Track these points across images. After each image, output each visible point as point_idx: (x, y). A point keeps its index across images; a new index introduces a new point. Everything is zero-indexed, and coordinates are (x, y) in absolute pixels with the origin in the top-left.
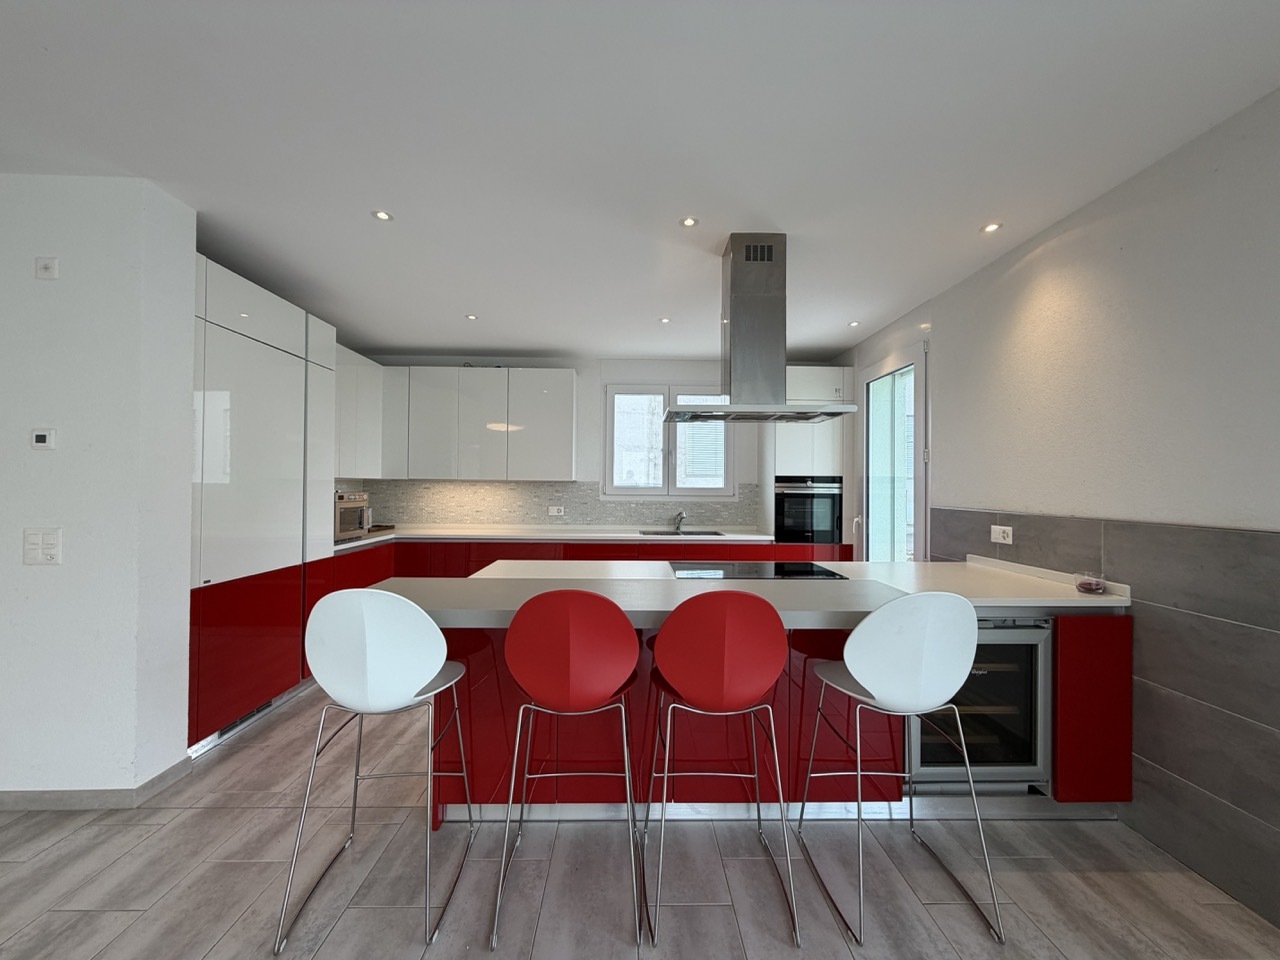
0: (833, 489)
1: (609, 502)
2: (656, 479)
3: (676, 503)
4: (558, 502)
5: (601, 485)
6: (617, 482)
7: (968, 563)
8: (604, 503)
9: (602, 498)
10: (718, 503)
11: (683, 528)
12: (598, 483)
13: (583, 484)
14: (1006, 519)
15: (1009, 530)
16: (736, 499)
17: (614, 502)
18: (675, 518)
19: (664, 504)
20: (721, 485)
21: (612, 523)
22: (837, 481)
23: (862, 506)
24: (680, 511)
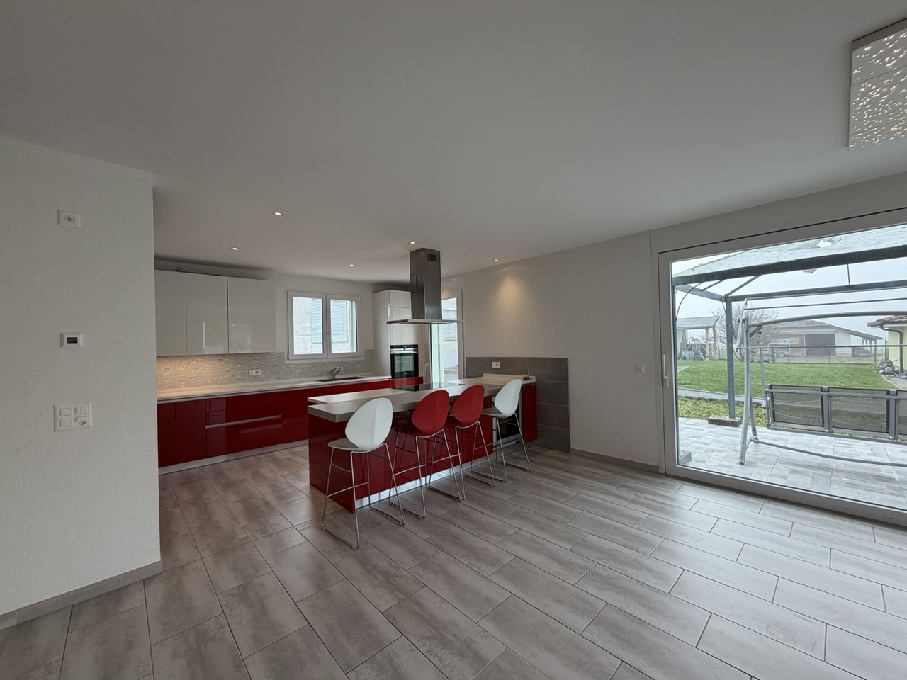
0: (411, 351)
1: (291, 365)
3: (332, 363)
4: (255, 367)
5: (286, 354)
6: (296, 352)
7: (484, 377)
8: (288, 366)
9: (287, 362)
10: (354, 361)
11: (337, 377)
12: (284, 353)
13: (273, 354)
14: (497, 359)
15: (499, 363)
16: (363, 358)
17: (294, 364)
18: (332, 371)
19: (325, 363)
20: (355, 351)
21: (294, 378)
22: (415, 347)
23: (429, 359)
24: (334, 366)
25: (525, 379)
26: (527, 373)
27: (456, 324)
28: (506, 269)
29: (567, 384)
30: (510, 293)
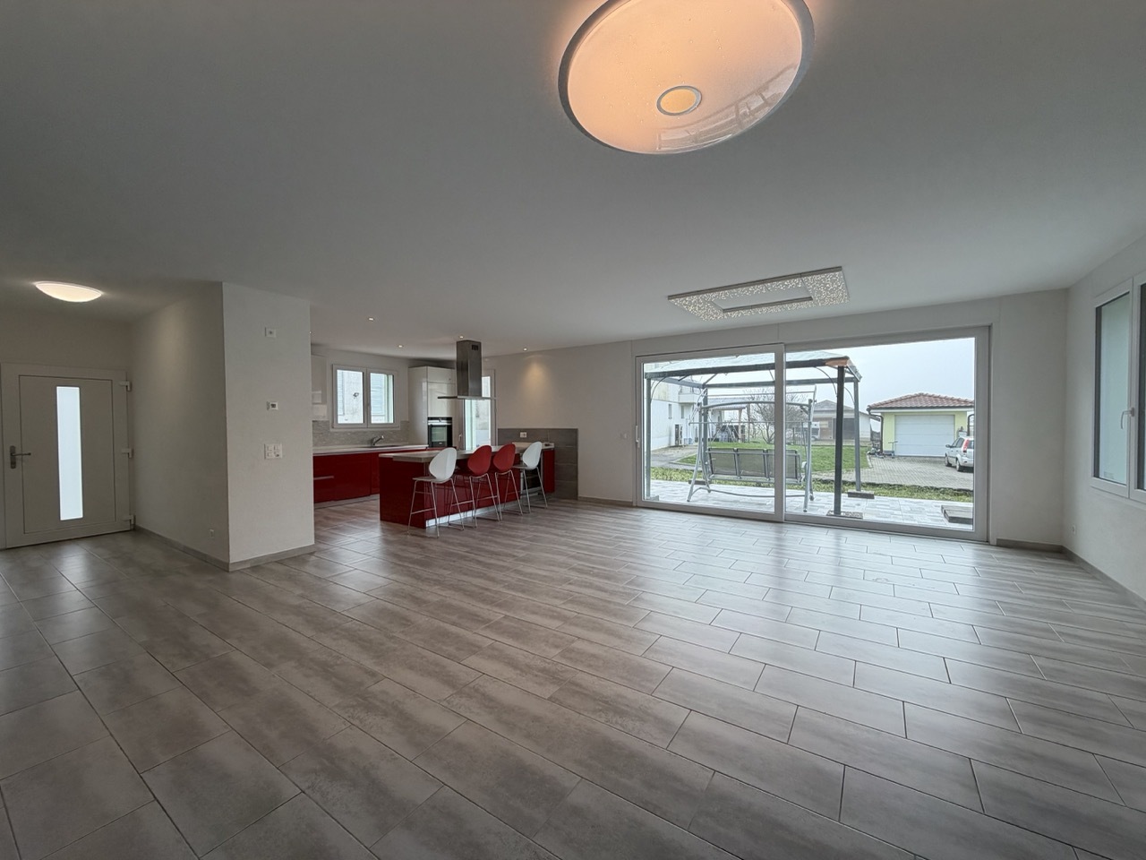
0: (444, 423)
2: (359, 419)
3: (371, 432)
5: (332, 423)
9: (331, 430)
10: (391, 431)
14: (524, 430)
15: (526, 433)
16: (399, 429)
18: (372, 440)
19: (365, 432)
20: (391, 421)
21: (339, 445)
22: (449, 419)
23: (462, 431)
24: (373, 436)
25: (546, 445)
26: (547, 441)
27: (489, 401)
28: (532, 356)
29: (577, 449)
30: (536, 376)
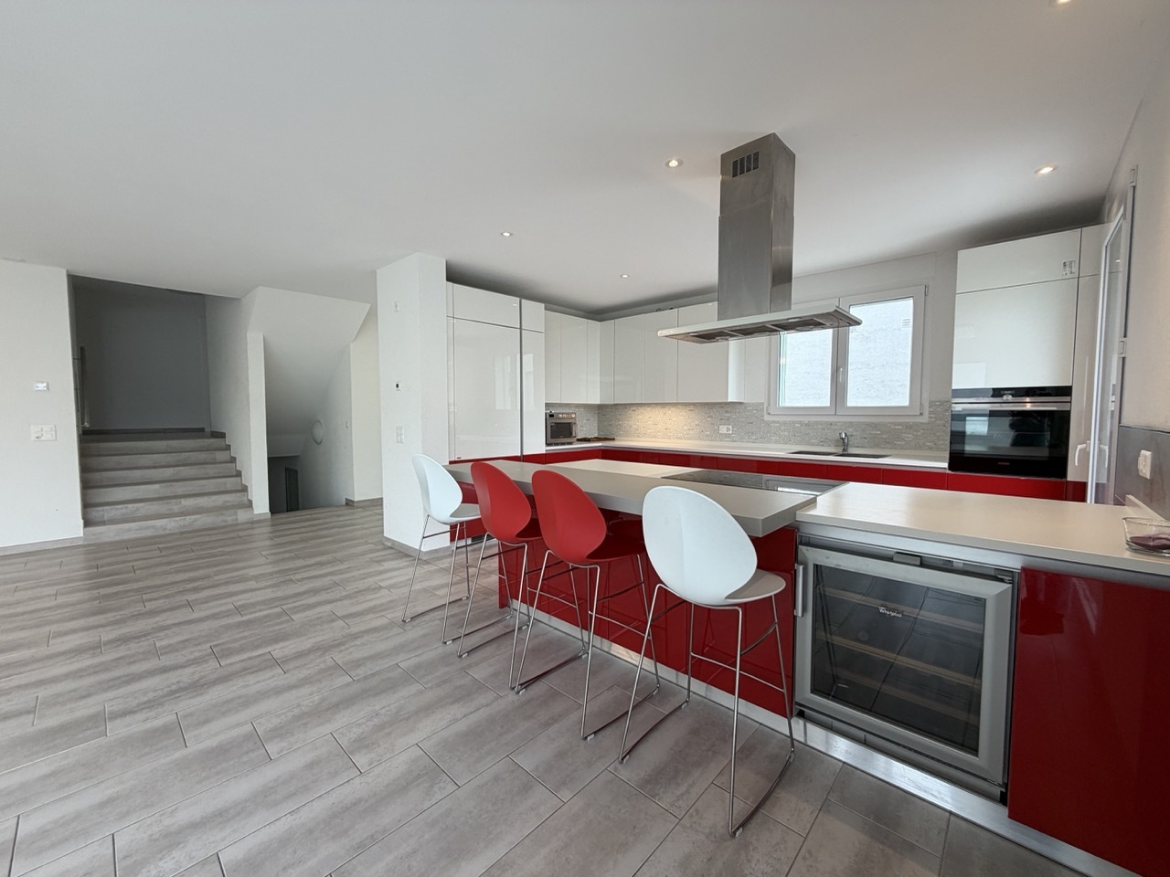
1: (774, 422)
2: (825, 401)
3: (845, 423)
4: (727, 421)
5: (765, 405)
6: (782, 403)
8: (768, 424)
9: (767, 418)
10: (896, 424)
11: (852, 451)
12: (763, 404)
13: (750, 405)
17: (778, 422)
18: (844, 440)
19: (832, 423)
20: (907, 403)
21: (776, 442)
24: (847, 431)
